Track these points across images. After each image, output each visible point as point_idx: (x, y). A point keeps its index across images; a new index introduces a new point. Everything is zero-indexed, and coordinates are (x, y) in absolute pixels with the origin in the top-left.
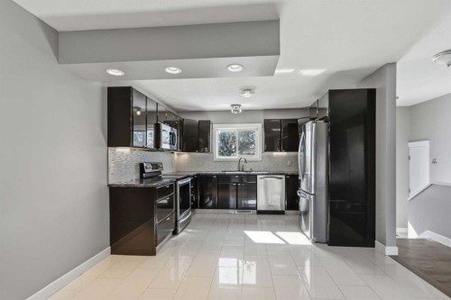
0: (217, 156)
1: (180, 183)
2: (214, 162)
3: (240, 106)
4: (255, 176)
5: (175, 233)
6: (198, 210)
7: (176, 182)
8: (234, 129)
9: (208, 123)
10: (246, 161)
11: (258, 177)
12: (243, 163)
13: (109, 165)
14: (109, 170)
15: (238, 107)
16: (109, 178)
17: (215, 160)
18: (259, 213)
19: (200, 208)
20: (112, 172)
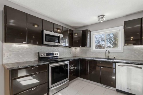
0: (94, 49)
10: (109, 52)
12: (108, 54)
13: (4, 53)
14: (4, 56)
15: (103, 16)
16: (3, 60)
17: (92, 51)
18: (118, 91)
19: (80, 77)
20: (7, 57)
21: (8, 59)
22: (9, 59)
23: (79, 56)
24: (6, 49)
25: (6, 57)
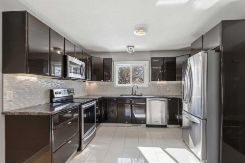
0: (117, 84)
1: (84, 106)
2: (114, 88)
3: (133, 47)
4: (145, 99)
5: (79, 150)
6: (102, 124)
7: (80, 106)
8: (129, 65)
9: (110, 60)
10: (137, 88)
11: (147, 100)
12: (136, 89)
13: (4, 92)
14: (4, 97)
15: (132, 48)
16: (4, 105)
17: (115, 87)
18: (148, 126)
19: (104, 122)
20: (9, 99)
21: (10, 103)
22: (12, 103)
23: (95, 94)
24: (7, 84)
25: (7, 100)
